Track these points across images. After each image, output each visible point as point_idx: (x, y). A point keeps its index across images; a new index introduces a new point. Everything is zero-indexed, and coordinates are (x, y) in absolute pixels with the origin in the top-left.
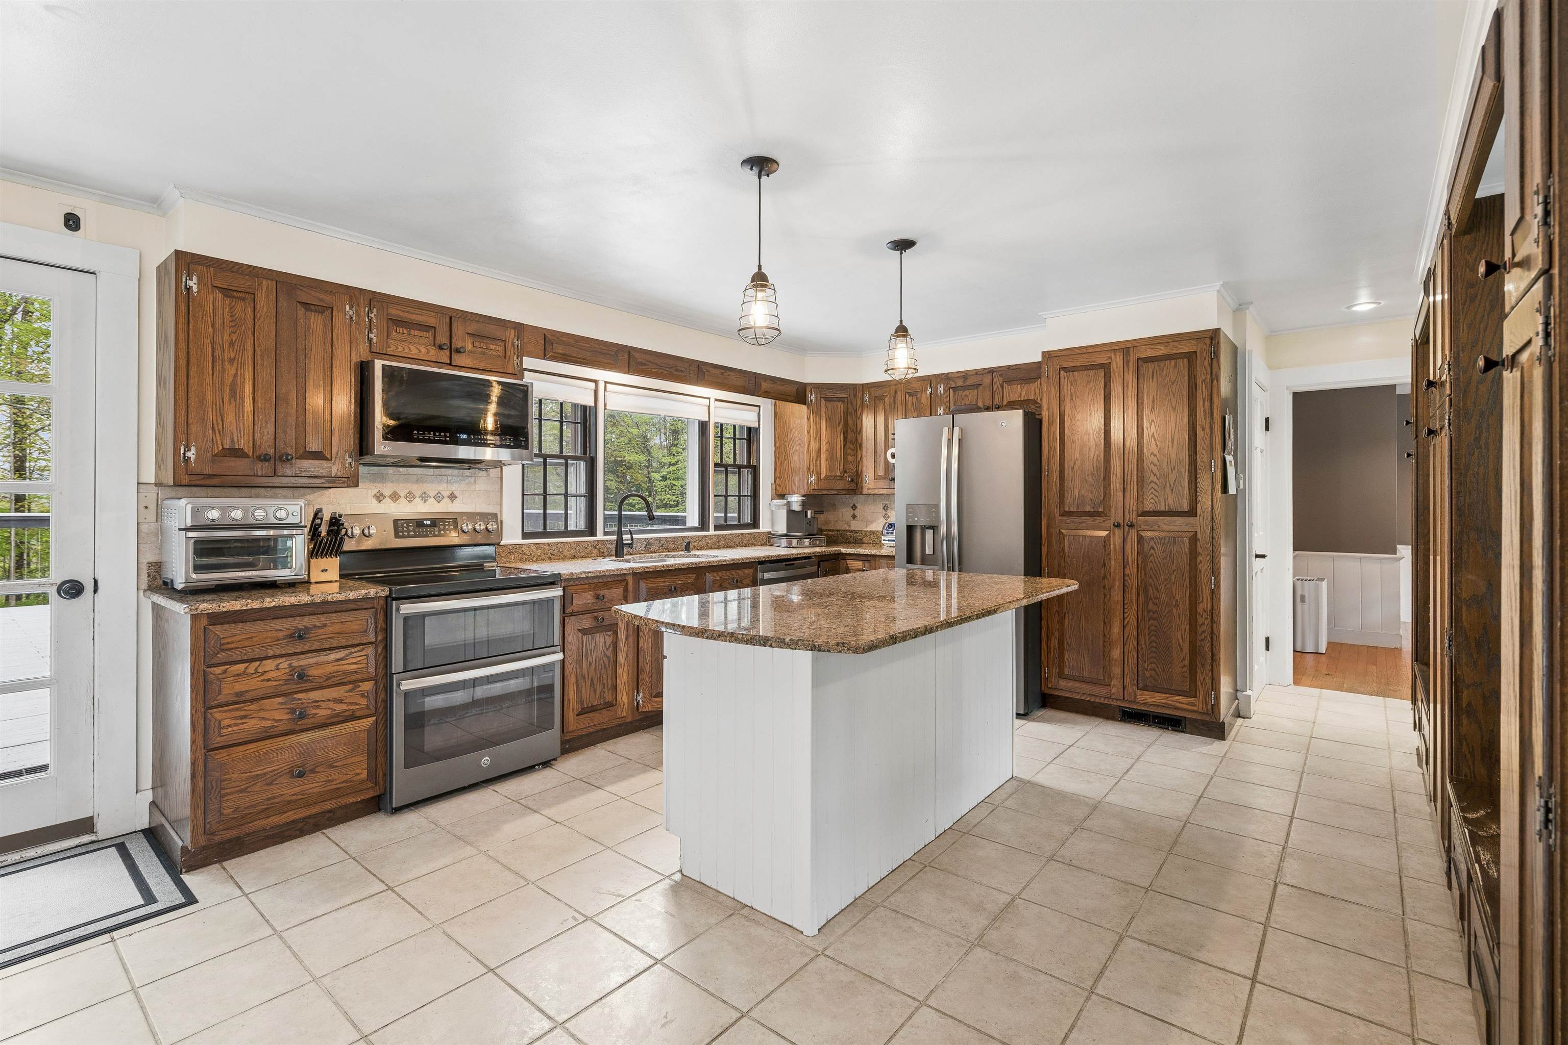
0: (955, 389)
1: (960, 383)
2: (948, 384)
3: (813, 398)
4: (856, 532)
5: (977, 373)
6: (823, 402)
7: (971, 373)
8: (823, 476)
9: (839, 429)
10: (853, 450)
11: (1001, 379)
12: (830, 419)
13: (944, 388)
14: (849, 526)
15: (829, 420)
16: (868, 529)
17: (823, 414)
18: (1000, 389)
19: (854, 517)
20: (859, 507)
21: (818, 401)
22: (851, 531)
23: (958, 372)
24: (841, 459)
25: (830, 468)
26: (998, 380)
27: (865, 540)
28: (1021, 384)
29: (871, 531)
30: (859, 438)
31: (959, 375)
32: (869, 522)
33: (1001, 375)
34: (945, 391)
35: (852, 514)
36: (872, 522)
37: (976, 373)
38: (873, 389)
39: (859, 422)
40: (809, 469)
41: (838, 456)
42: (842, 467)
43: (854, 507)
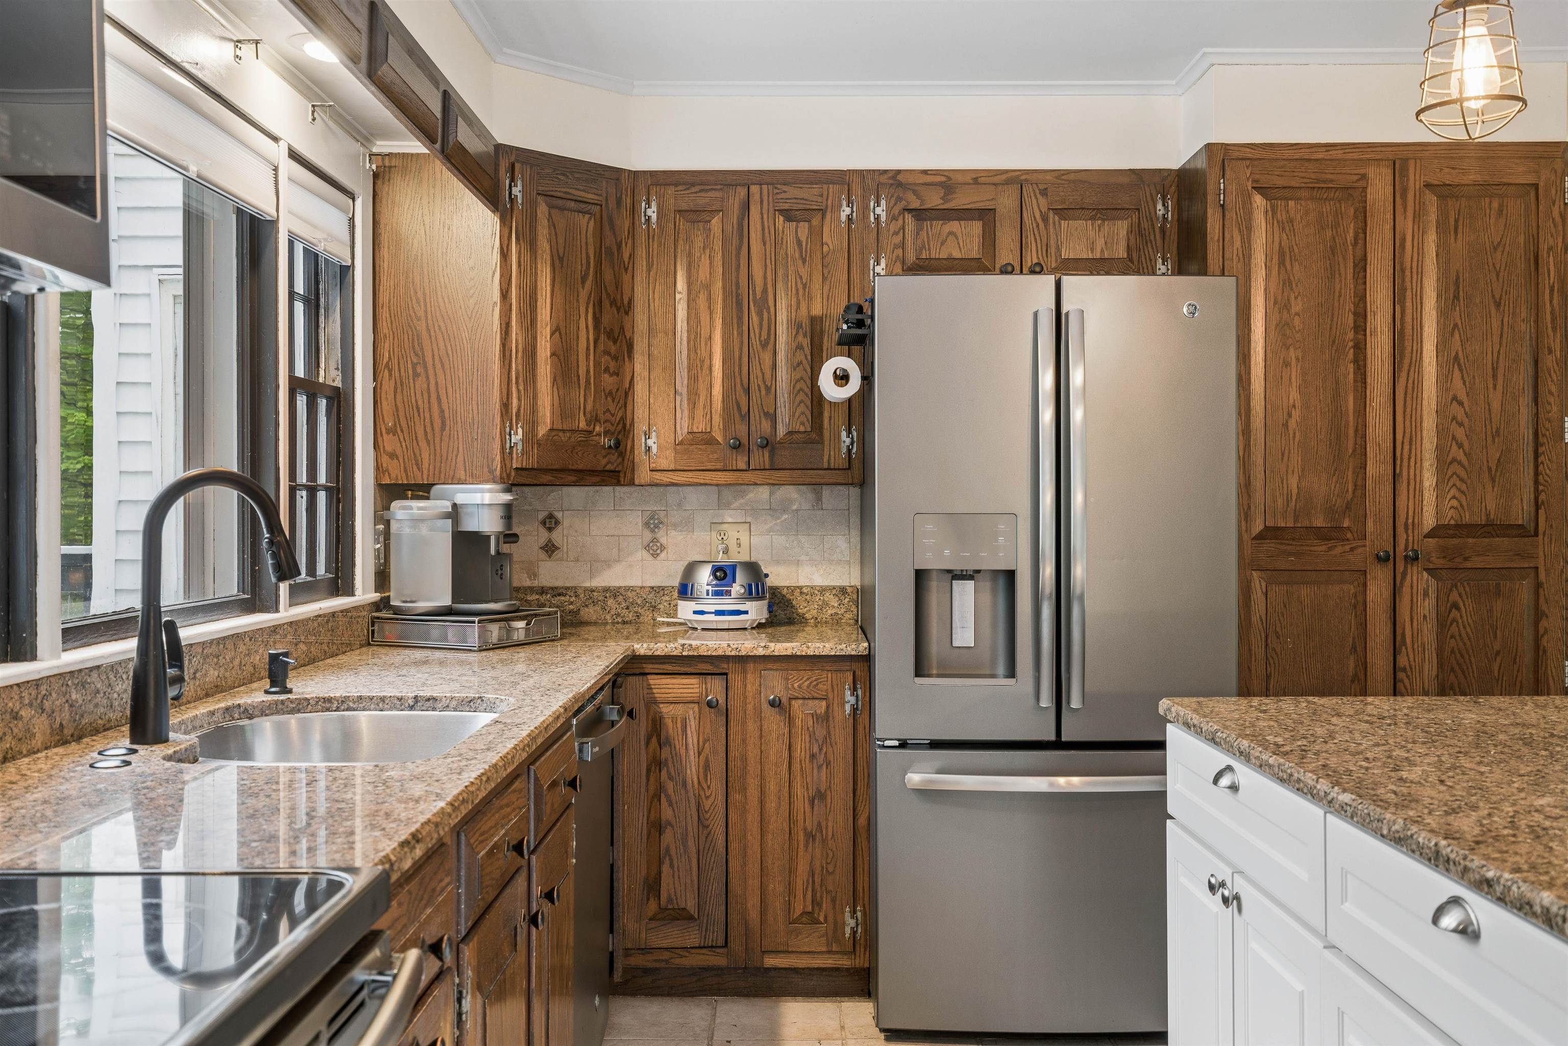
0: (920, 214)
1: (934, 200)
2: (899, 199)
3: (516, 191)
4: (557, 592)
5: (977, 178)
6: (542, 209)
7: (960, 178)
8: (542, 431)
9: (584, 294)
10: (615, 358)
11: (1042, 201)
12: (561, 259)
13: (889, 210)
14: (534, 575)
15: (559, 262)
16: (599, 582)
17: (544, 245)
18: (1042, 225)
19: (550, 549)
20: (566, 523)
21: (531, 204)
22: (543, 591)
23: (925, 172)
24: (588, 382)
25: (563, 410)
26: (1036, 206)
27: (590, 613)
28: (1093, 218)
29: (606, 590)
30: (627, 326)
31: (929, 179)
32: (597, 564)
33: (1044, 193)
34: (892, 218)
35: (543, 541)
36: (608, 564)
37: (976, 181)
38: (671, 190)
39: (626, 278)
40: (506, 406)
41: (582, 371)
42: (589, 407)
43: (551, 522)
